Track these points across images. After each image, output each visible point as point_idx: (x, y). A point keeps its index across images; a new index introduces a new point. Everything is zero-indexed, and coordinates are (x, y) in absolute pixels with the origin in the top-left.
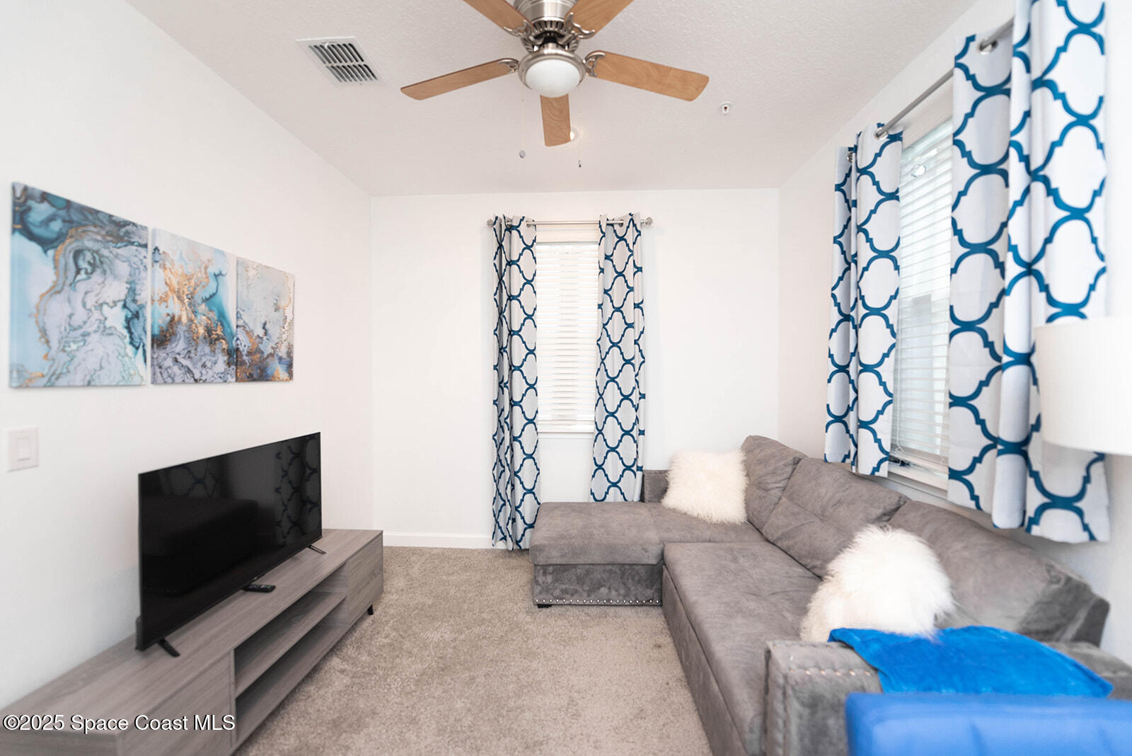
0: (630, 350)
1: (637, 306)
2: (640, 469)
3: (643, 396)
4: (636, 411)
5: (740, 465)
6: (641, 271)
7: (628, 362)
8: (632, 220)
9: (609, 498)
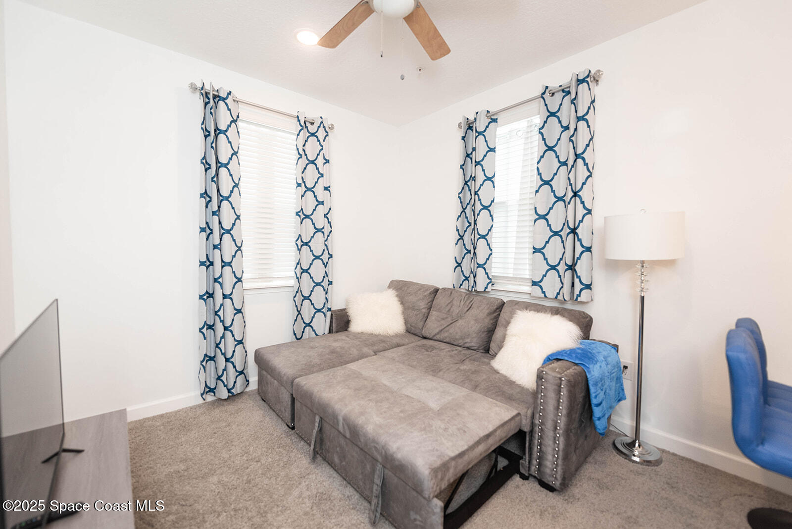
0: (321, 222)
1: (326, 189)
2: (329, 309)
3: (331, 256)
4: (325, 267)
5: (396, 298)
6: (329, 163)
7: (318, 230)
8: (322, 122)
9: (306, 335)
